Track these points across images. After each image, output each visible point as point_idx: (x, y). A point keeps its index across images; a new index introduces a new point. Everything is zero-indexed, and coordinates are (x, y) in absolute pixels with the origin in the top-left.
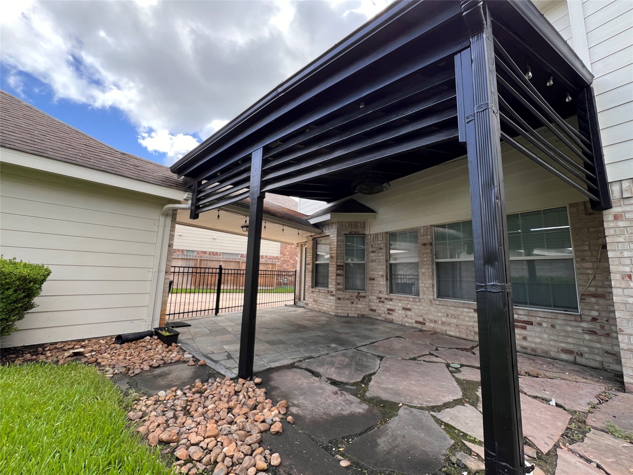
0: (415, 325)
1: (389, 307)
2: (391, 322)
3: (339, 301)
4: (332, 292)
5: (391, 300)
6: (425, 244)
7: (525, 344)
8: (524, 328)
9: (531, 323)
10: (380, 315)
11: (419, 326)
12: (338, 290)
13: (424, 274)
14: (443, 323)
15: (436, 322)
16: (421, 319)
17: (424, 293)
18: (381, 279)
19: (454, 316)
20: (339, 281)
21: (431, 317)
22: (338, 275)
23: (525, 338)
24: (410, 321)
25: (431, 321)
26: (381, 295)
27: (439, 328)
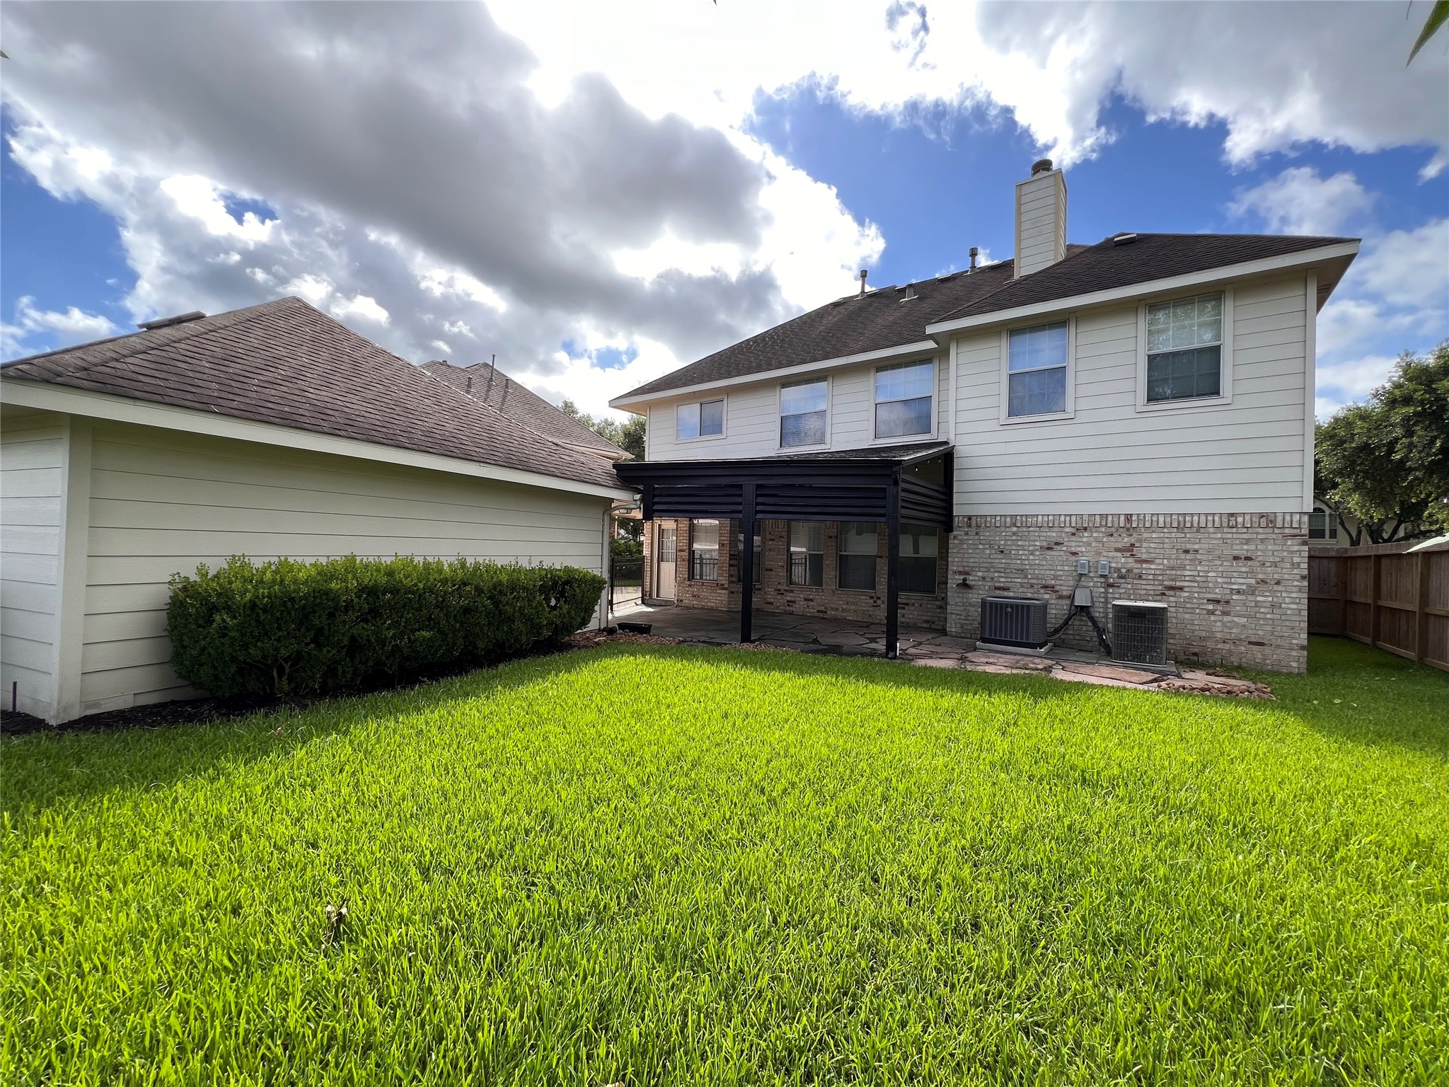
0: (816, 614)
1: (789, 598)
2: (792, 613)
3: (732, 595)
4: (722, 585)
5: (792, 591)
6: (831, 537)
7: (903, 620)
8: (904, 608)
9: (908, 604)
10: (778, 608)
11: (821, 615)
12: (731, 582)
13: (828, 565)
14: (844, 610)
15: (837, 609)
16: (823, 609)
17: (827, 584)
18: (780, 570)
19: (853, 603)
20: (732, 573)
21: (833, 606)
22: (730, 565)
23: (903, 616)
24: (812, 611)
25: (832, 609)
26: (779, 587)
27: (839, 614)
